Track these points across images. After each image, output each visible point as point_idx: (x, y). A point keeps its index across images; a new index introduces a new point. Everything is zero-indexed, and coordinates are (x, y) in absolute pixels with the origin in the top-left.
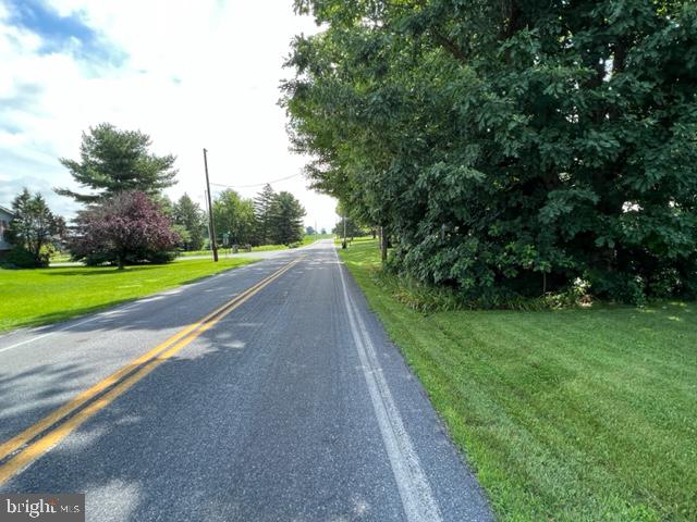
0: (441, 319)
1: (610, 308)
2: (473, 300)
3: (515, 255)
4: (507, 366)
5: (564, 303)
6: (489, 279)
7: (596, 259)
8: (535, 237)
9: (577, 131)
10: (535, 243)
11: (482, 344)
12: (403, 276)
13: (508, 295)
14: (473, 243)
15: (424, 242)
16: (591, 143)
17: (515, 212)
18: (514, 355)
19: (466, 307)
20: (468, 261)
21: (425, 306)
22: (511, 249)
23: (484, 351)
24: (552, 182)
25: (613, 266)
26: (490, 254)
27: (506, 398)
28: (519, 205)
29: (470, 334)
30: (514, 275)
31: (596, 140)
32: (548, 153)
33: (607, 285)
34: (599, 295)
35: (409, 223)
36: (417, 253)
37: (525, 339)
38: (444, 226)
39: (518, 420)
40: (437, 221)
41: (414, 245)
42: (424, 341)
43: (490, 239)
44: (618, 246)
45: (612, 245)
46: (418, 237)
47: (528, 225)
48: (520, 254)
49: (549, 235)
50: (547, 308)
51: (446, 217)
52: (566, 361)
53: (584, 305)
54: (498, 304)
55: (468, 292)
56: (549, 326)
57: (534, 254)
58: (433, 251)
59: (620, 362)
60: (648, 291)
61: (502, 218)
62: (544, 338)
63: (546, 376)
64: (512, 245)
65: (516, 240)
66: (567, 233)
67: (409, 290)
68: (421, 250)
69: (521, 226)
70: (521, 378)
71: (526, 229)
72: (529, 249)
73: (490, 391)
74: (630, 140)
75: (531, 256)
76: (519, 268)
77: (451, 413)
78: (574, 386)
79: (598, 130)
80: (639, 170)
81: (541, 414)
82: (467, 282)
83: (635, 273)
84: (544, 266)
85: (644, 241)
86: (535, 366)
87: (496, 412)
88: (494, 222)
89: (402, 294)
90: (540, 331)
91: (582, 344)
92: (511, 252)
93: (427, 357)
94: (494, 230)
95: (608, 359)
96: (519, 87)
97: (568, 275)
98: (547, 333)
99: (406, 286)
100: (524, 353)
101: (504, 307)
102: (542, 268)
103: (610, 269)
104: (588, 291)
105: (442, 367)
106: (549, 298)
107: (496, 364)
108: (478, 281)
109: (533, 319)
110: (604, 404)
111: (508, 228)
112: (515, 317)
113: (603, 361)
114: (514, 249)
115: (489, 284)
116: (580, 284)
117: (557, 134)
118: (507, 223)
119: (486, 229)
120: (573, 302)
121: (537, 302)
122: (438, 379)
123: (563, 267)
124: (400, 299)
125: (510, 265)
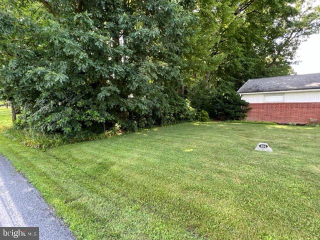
0: (53, 152)
1: (127, 134)
2: (71, 139)
3: (90, 115)
4: (88, 167)
5: (112, 134)
6: (78, 128)
7: (122, 116)
8: (98, 107)
9: (111, 63)
10: (98, 110)
11: (76, 160)
12: (28, 130)
13: (89, 134)
14: (69, 110)
15: (40, 110)
16: (115, 69)
17: (89, 96)
18: (91, 161)
19: (69, 143)
20: (67, 119)
21: (44, 146)
22: (88, 113)
23: (77, 163)
24: (103, 84)
25: (128, 118)
26: (78, 115)
27: (87, 182)
28: (90, 92)
29: (70, 156)
30: (91, 125)
31: (117, 68)
32: (99, 71)
33: (126, 125)
34: (124, 129)
35: (29, 99)
36: (36, 116)
37: (97, 153)
38: (52, 102)
39: (92, 190)
40: (47, 99)
41: (33, 112)
42: (41, 166)
43: (78, 108)
44: (128, 110)
45: (126, 110)
46: (36, 108)
47: (95, 102)
48: (92, 115)
49: (103, 106)
50: (106, 137)
51: (53, 97)
52: (112, 159)
53: (119, 134)
54: (84, 139)
55: (69, 135)
56: (106, 145)
57: (98, 115)
58: (46, 115)
59: (130, 154)
60: (138, 126)
61: (84, 99)
62: (104, 151)
63: (104, 167)
64: (89, 111)
65: (90, 109)
66: (110, 105)
67: (32, 138)
68: (38, 115)
69: (92, 102)
70: (94, 171)
71: (94, 104)
72: (96, 113)
73: (80, 182)
74: (128, 70)
75: (97, 116)
76: (93, 121)
77: (56, 201)
78: (115, 168)
79: (117, 64)
80: (131, 82)
81: (102, 184)
82: (67, 130)
83: (134, 120)
84: (103, 120)
85: (135, 109)
86: (100, 164)
87: (82, 191)
88: (79, 100)
89: (28, 141)
90: (102, 148)
91: (117, 150)
92: (88, 115)
93: (43, 174)
94: (80, 104)
95: (126, 154)
96: (84, 38)
97: (113, 123)
98: (105, 148)
99: (31, 136)
100: (95, 159)
101: (87, 140)
102: (102, 121)
103: (127, 119)
104: (121, 128)
105: (53, 178)
106: (106, 133)
107: (82, 168)
108: (73, 129)
109: (100, 143)
110: (124, 172)
111: (86, 103)
112: (92, 144)
113: (124, 155)
114: (90, 113)
115: (79, 130)
116: (117, 126)
117: (102, 63)
118: (86, 101)
119: (76, 103)
120: (115, 133)
121: (101, 135)
122: (50, 185)
123: (109, 120)
124: (27, 145)
125: (89, 120)
